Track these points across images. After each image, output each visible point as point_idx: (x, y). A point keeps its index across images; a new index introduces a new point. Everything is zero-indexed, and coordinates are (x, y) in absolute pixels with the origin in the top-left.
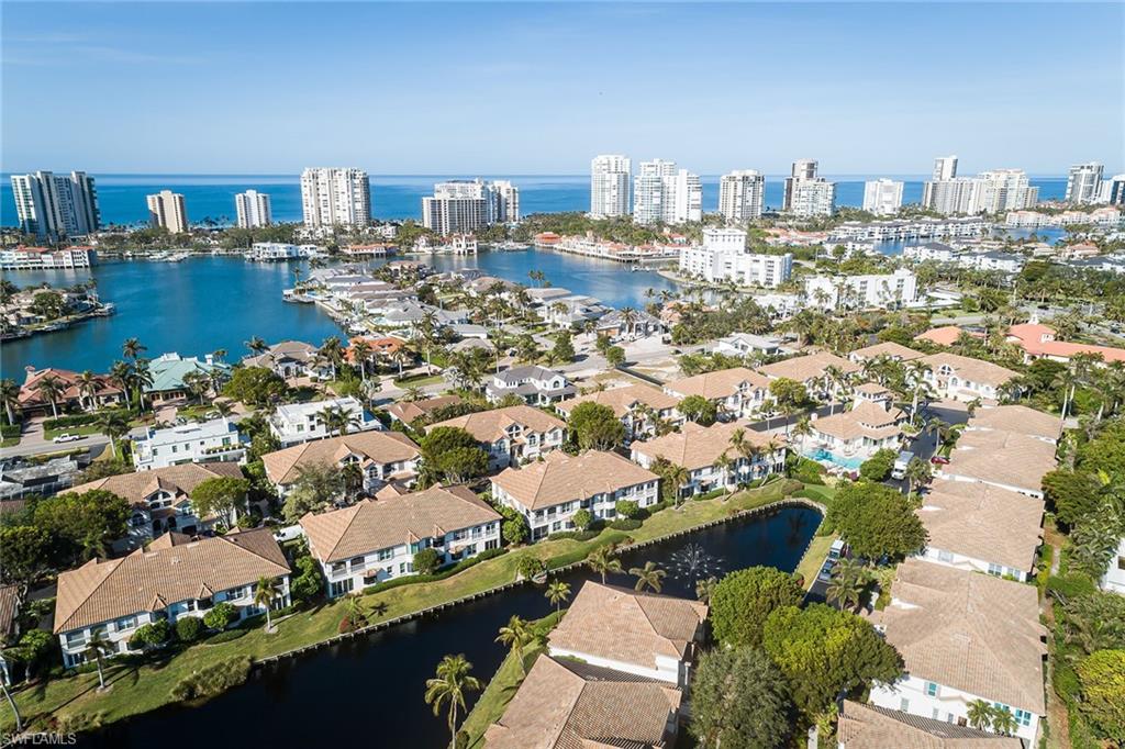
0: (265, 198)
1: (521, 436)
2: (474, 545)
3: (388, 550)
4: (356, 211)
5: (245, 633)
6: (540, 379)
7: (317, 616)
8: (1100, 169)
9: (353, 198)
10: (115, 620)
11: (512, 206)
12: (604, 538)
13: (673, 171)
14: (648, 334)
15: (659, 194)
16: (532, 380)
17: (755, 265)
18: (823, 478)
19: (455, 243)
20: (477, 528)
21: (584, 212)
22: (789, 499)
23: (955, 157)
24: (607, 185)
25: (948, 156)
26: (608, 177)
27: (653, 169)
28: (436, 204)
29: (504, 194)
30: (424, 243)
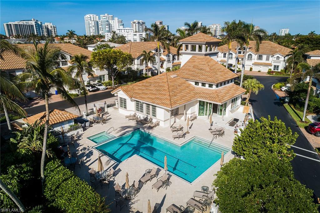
13: (113, 19)
17: (135, 37)
23: (201, 22)
24: (91, 25)
26: (91, 22)
27: (105, 18)
28: (9, 26)
29: (50, 28)
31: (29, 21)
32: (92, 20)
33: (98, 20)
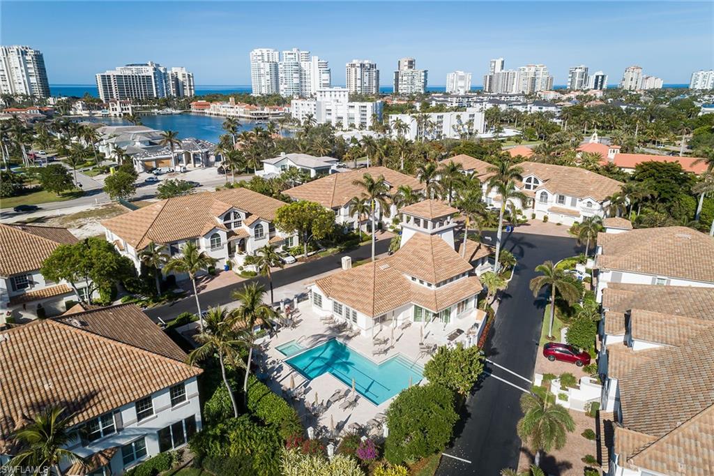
4: (31, 84)
8: (586, 69)
9: (27, 73)
11: (188, 88)
13: (308, 59)
15: (298, 75)
17: (351, 111)
19: (111, 108)
23: (502, 59)
24: (262, 71)
25: (498, 59)
26: (262, 65)
27: (293, 56)
28: (106, 79)
29: (180, 78)
30: (81, 107)
31: (143, 67)
32: (266, 60)
33: (277, 61)
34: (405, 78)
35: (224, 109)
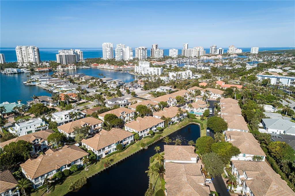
0: (2, 55)
1: (125, 115)
2: (128, 142)
3: (110, 145)
4: (35, 59)
5: (81, 172)
6: (120, 101)
7: (97, 164)
8: (216, 46)
9: (34, 55)
10: (47, 173)
11: (81, 56)
12: (156, 137)
13: (125, 47)
14: (136, 88)
15: (122, 53)
16: (118, 101)
18: (196, 117)
19: (69, 67)
20: (129, 137)
21: (101, 58)
22: (191, 123)
23: (187, 44)
24: (107, 51)
26: (107, 48)
27: (120, 46)
28: (61, 56)
29: (78, 53)
30: (60, 67)
31: (69, 51)
32: (108, 46)
33: (112, 47)
34: (156, 52)
35: (106, 67)
